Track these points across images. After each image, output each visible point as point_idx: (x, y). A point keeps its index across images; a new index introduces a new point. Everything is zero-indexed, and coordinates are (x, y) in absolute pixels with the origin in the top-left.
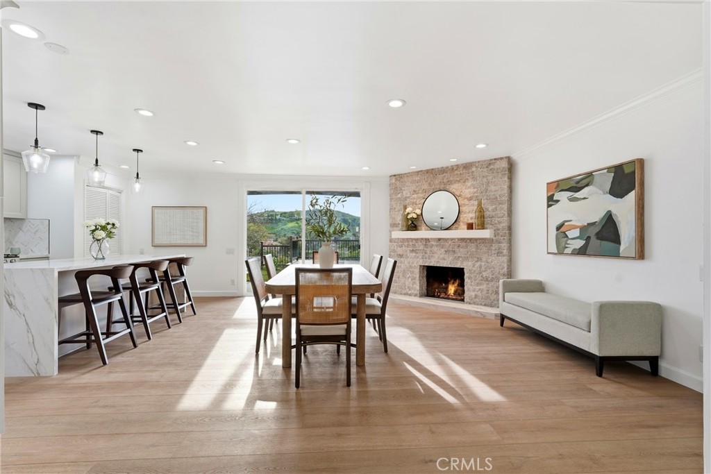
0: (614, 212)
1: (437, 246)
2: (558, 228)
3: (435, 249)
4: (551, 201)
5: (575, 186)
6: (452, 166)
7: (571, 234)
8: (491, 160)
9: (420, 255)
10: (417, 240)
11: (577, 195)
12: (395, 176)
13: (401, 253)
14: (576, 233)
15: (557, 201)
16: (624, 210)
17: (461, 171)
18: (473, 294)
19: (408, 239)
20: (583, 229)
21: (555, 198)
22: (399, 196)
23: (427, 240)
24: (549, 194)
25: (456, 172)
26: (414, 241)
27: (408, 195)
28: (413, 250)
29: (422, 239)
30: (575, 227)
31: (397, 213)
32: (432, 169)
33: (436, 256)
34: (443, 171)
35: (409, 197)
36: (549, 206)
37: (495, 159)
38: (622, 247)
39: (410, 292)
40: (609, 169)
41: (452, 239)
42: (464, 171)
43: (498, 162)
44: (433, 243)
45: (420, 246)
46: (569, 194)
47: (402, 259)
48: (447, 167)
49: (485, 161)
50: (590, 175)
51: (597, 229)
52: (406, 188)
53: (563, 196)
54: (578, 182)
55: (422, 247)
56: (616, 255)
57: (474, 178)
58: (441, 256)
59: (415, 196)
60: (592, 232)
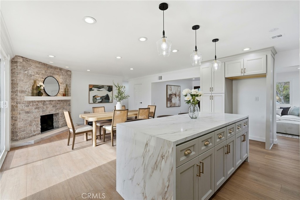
0: (108, 94)
1: (49, 104)
2: (93, 97)
3: (48, 106)
4: (91, 90)
5: (99, 87)
6: (55, 67)
7: (97, 98)
8: (67, 70)
9: (41, 110)
10: (38, 101)
11: (100, 90)
12: (22, 57)
13: (28, 110)
14: (100, 98)
15: (93, 90)
16: (110, 94)
17: (58, 70)
18: (62, 123)
19: (32, 101)
20: (101, 97)
21: (92, 89)
22: (26, 72)
23: (44, 101)
24: (90, 88)
25: (57, 70)
26: (37, 103)
27: (33, 74)
28: (36, 108)
29: (42, 101)
30: (99, 97)
31: (24, 84)
32: (47, 64)
33: (49, 109)
34: (51, 67)
35: (34, 75)
36: (90, 91)
37: (68, 70)
38: (110, 101)
39: (35, 134)
40: (108, 86)
41: (55, 100)
42: (60, 71)
43: (69, 72)
44: (48, 103)
45: (41, 105)
46: (98, 89)
47: (29, 115)
48: (53, 66)
49: (66, 70)
50: (103, 86)
51: (105, 97)
52: (32, 69)
53: (95, 89)
54: (100, 87)
55: (42, 106)
56: (109, 102)
57: (63, 75)
58: (51, 109)
59: (37, 75)
60: (103, 98)
